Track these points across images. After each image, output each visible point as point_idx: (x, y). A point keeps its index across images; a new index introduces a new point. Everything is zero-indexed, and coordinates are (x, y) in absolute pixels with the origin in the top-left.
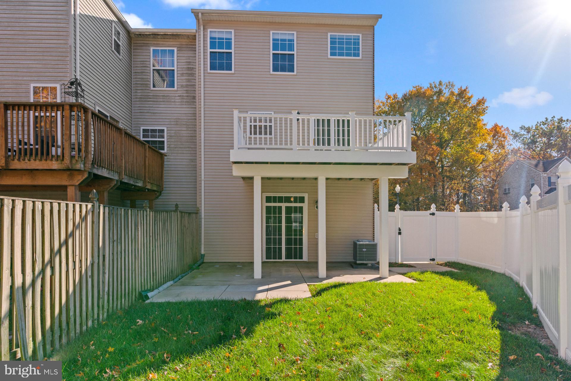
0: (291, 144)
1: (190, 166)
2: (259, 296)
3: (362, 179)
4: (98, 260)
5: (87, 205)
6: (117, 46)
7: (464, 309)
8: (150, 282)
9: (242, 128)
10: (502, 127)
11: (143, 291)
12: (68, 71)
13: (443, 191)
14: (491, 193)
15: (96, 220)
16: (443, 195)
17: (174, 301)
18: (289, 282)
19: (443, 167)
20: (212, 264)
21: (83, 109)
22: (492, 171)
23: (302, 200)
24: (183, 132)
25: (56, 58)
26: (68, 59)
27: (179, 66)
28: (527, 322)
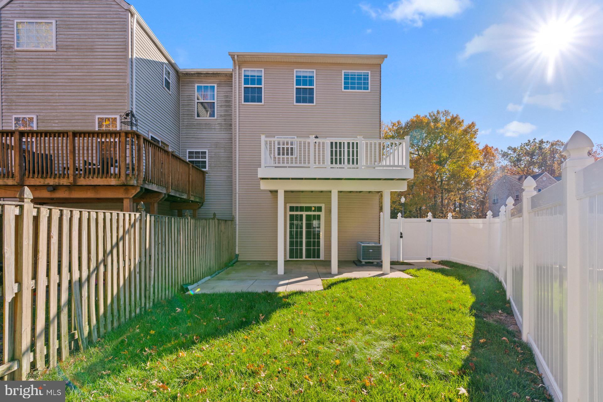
0: (309, 163)
1: (227, 182)
2: (280, 289)
3: (370, 192)
4: (145, 259)
5: (135, 215)
6: (168, 84)
7: (448, 300)
8: (191, 278)
9: (268, 149)
10: (492, 147)
11: (184, 285)
12: (126, 104)
13: (442, 201)
14: (482, 203)
15: (143, 226)
16: (442, 205)
17: (209, 293)
18: (306, 277)
19: (442, 181)
20: (244, 262)
21: (136, 136)
22: (483, 184)
23: (319, 209)
24: (221, 153)
25: (117, 94)
26: (126, 94)
27: (218, 100)
28: (500, 311)
